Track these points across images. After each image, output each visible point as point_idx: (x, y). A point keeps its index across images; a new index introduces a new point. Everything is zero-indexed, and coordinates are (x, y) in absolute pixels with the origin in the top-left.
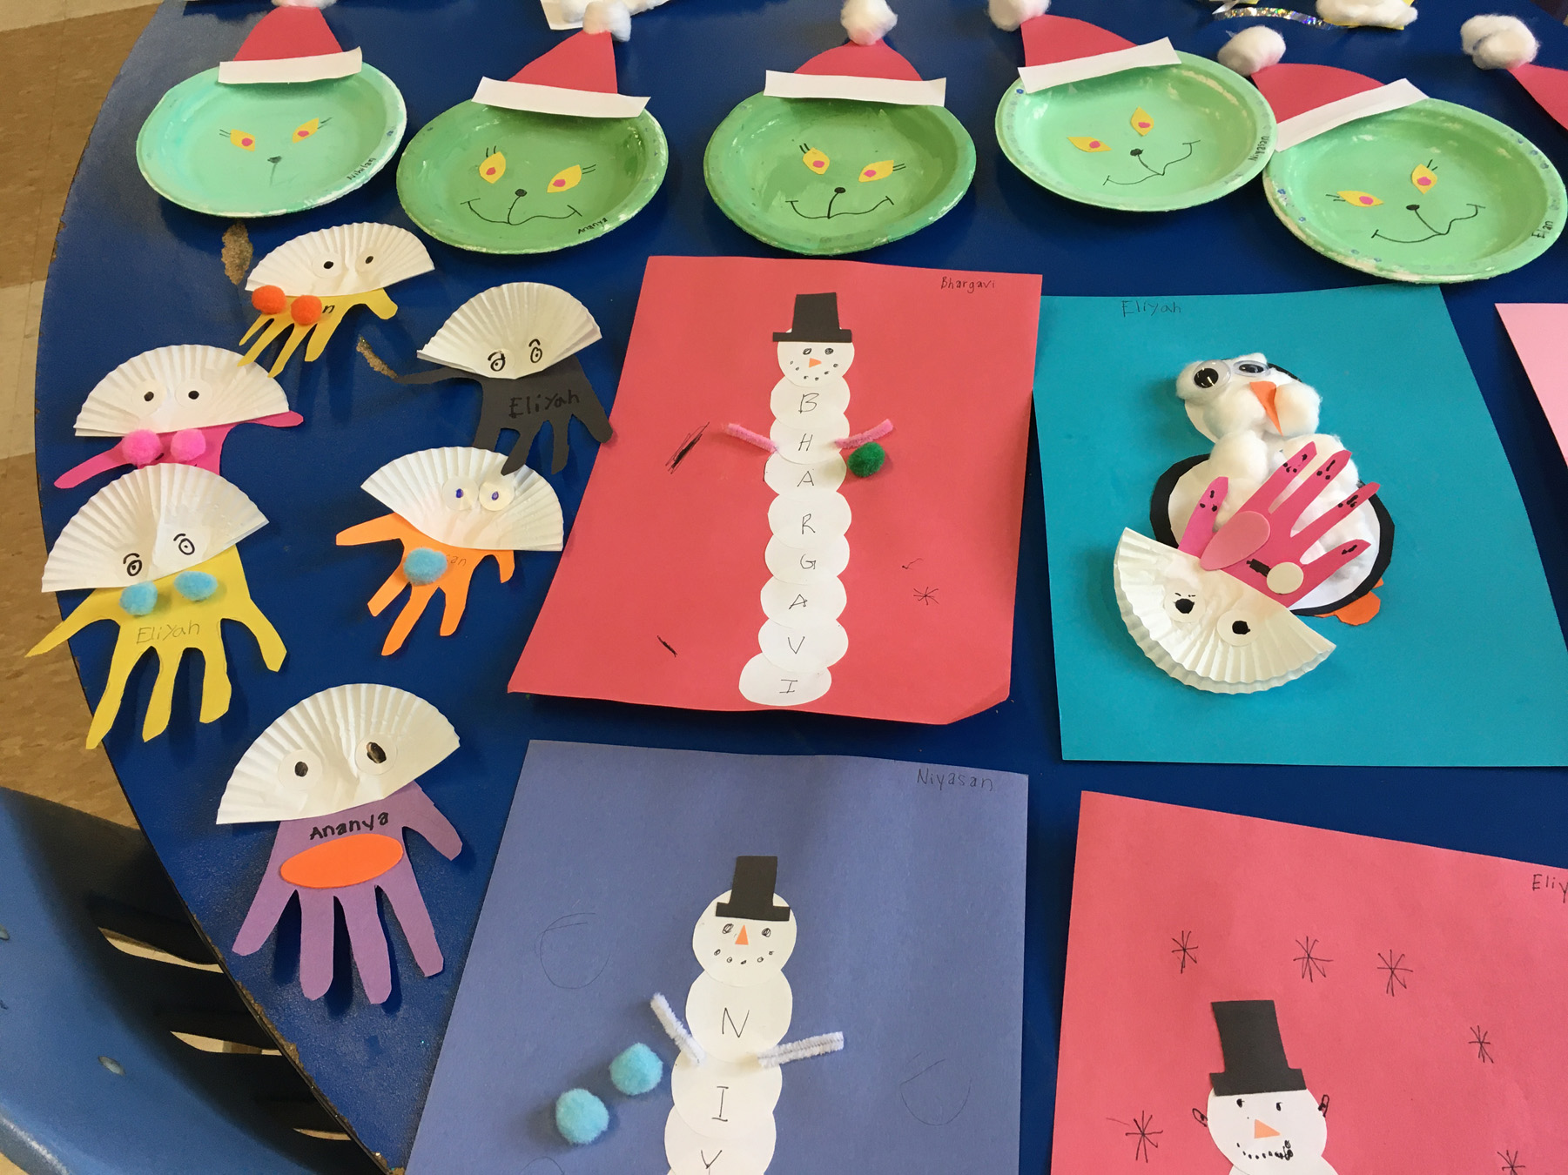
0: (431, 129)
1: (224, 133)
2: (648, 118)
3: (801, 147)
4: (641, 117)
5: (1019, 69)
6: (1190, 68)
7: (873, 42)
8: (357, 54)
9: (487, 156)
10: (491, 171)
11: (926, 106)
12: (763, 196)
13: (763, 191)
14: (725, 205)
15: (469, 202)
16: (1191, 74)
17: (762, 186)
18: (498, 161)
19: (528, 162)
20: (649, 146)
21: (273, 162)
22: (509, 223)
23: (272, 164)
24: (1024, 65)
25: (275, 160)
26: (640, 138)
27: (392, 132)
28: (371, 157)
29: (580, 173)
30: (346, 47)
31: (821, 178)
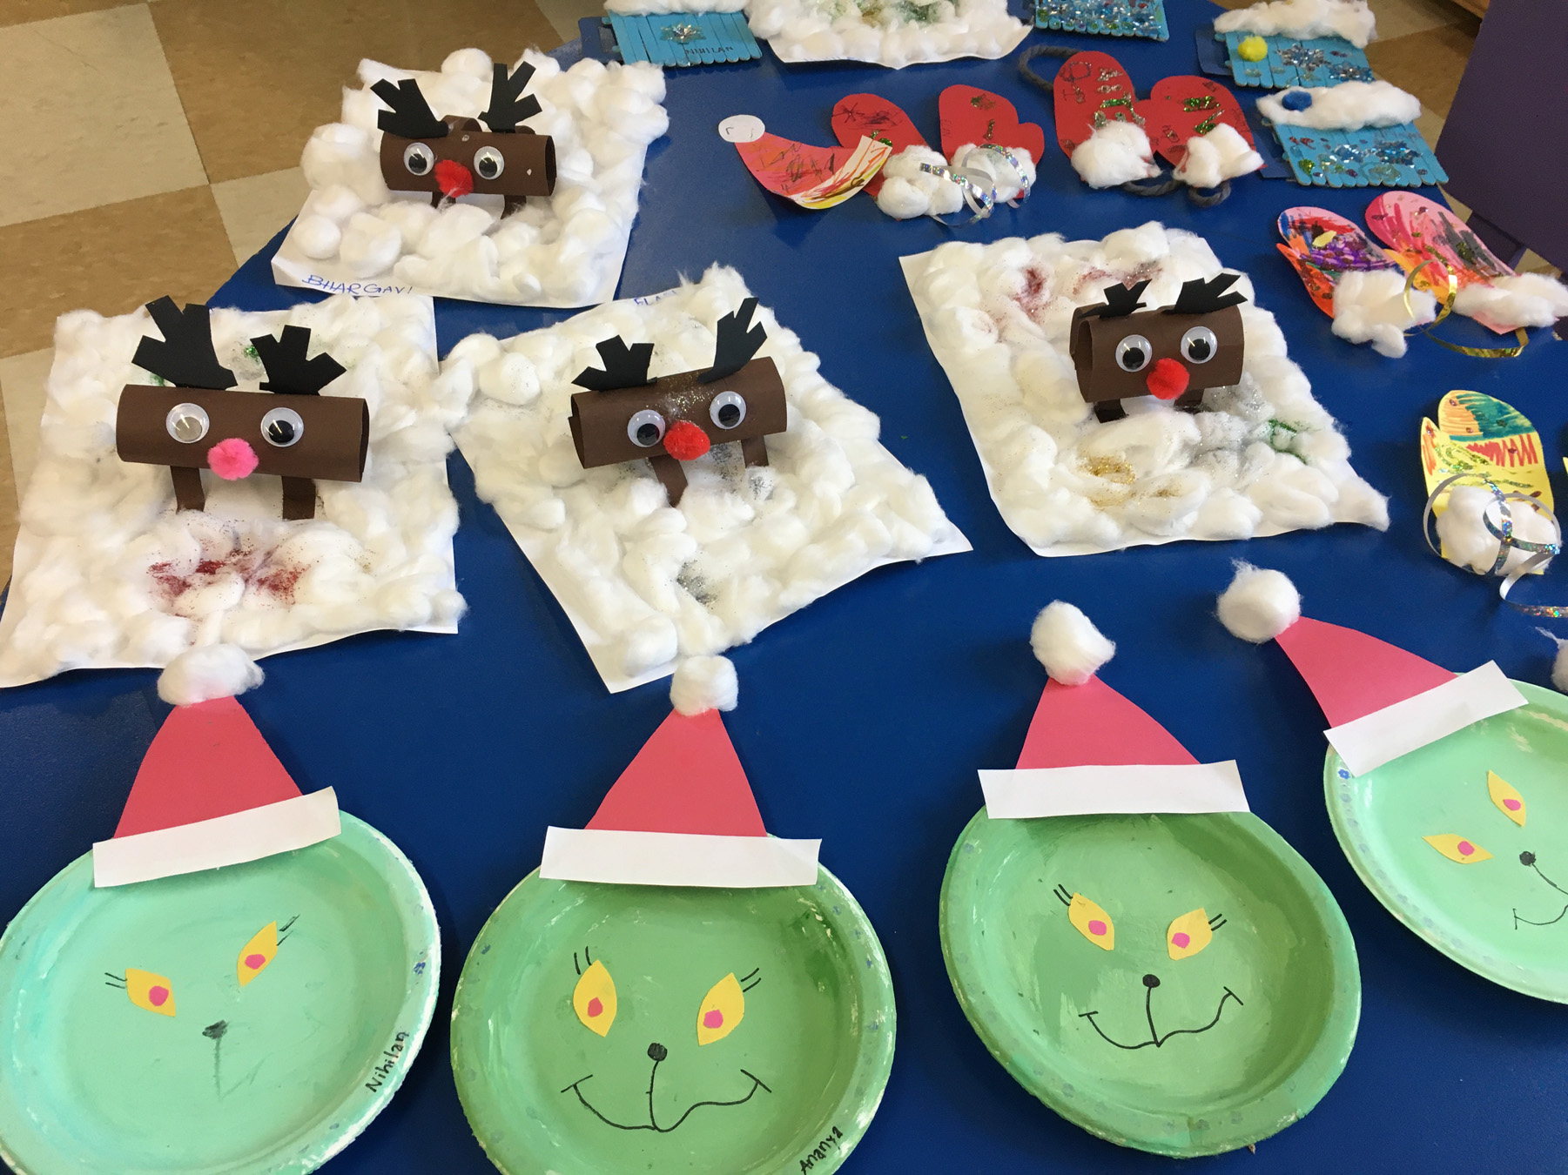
0: (488, 948)
1: (115, 981)
2: (832, 884)
3: (1055, 891)
4: (822, 883)
5: (1325, 732)
6: (1540, 710)
7: (1086, 680)
8: (327, 798)
9: (579, 973)
10: (595, 1008)
11: (1227, 815)
12: (1040, 1007)
13: (1038, 998)
14: (1012, 1063)
15: (575, 1086)
16: (1544, 717)
17: (1032, 984)
18: (596, 982)
19: (649, 978)
20: (852, 943)
21: (214, 1037)
22: (655, 1128)
23: (214, 1042)
24: (1329, 727)
25: (216, 1031)
26: (827, 923)
27: (423, 965)
28: (398, 1028)
29: (739, 988)
30: (307, 787)
31: (1114, 959)
